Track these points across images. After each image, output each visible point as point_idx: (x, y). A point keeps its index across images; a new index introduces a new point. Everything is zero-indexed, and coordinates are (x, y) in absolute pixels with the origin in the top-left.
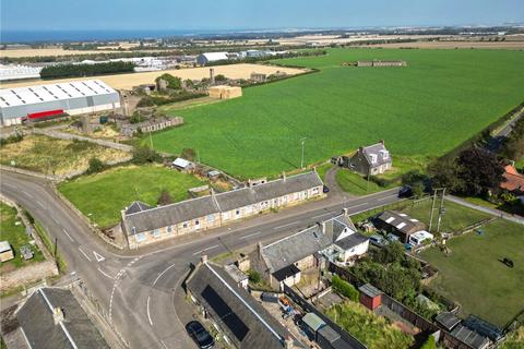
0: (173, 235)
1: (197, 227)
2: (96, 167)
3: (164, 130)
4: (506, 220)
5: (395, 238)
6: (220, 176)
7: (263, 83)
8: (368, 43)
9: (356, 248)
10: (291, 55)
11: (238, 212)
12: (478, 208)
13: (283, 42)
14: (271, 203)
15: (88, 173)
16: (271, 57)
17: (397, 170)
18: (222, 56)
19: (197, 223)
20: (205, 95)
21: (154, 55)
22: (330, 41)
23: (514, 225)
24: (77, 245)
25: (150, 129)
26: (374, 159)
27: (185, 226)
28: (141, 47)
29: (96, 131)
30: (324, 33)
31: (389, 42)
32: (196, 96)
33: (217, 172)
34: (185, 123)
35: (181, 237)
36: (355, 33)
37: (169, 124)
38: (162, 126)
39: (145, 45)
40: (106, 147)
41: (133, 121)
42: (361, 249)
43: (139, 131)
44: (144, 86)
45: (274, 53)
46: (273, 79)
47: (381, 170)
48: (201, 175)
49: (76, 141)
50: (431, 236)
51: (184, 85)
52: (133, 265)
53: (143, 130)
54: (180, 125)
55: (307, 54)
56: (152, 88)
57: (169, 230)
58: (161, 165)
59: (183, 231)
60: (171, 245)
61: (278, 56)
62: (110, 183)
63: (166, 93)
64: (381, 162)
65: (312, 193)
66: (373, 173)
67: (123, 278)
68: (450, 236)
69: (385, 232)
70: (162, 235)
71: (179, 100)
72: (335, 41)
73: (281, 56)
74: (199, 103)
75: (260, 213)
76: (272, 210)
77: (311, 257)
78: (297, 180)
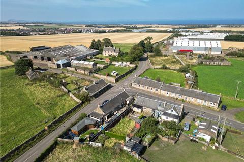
0: (143, 88)
2: (165, 68)
9: (169, 118)
11: (167, 93)
14: (184, 97)
15: (161, 69)
19: (152, 89)
24: (128, 80)
25: (208, 63)
29: (190, 59)
38: (216, 64)
41: (209, 59)
43: (202, 62)
49: (178, 60)
50: (209, 140)
53: (204, 63)
54: (227, 66)
59: (147, 89)
75: (177, 99)
76: (183, 100)
77: (151, 110)
78: (205, 95)
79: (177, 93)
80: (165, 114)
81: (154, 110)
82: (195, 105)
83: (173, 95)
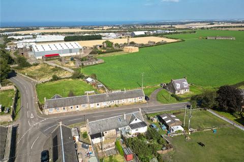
0: (66, 111)
1: (78, 109)
2: (55, 78)
3: (94, 65)
4: (235, 127)
5: (165, 127)
6: (103, 87)
7: (153, 46)
8: (222, 27)
9: (139, 129)
10: (176, 33)
11: (98, 105)
12: (223, 118)
13: (177, 27)
14: (116, 102)
15: (52, 80)
16: (166, 34)
17: (192, 93)
18: (142, 33)
19: (77, 107)
20: (122, 50)
21: (114, 32)
22: (202, 26)
23: (238, 130)
24: (28, 110)
25: (88, 64)
26: (178, 86)
27: (71, 108)
28: (112, 29)
29: (67, 63)
30: (201, 22)
31: (234, 27)
32: (117, 51)
33: (101, 85)
34: (105, 62)
35: (69, 112)
36: (218, 22)
37: (97, 62)
38: (94, 63)
39: (114, 27)
40: (66, 70)
41: (82, 60)
42: (143, 130)
43: (83, 64)
44: (97, 45)
45: (168, 32)
46: (159, 44)
47: (182, 92)
48: (95, 86)
49: (56, 67)
50: (182, 129)
51: (114, 46)
52: (43, 122)
53: (84, 64)
54: (102, 63)
55: (185, 33)
56: (100, 46)
57: (64, 109)
58: (82, 80)
60: (63, 115)
61: (169, 34)
62: (58, 86)
63: (105, 49)
64: (182, 88)
65: (138, 100)
66: (177, 93)
67: (35, 126)
68: (195, 131)
69: (161, 124)
70: (61, 110)
71: (109, 52)
72: (204, 26)
73: (171, 33)
74: (117, 54)
75: (110, 106)
76: (116, 105)
77: (114, 130)
78: (132, 93)
79: (108, 100)
80: (133, 127)
81: (117, 130)
82: (128, 106)
83: (104, 104)
